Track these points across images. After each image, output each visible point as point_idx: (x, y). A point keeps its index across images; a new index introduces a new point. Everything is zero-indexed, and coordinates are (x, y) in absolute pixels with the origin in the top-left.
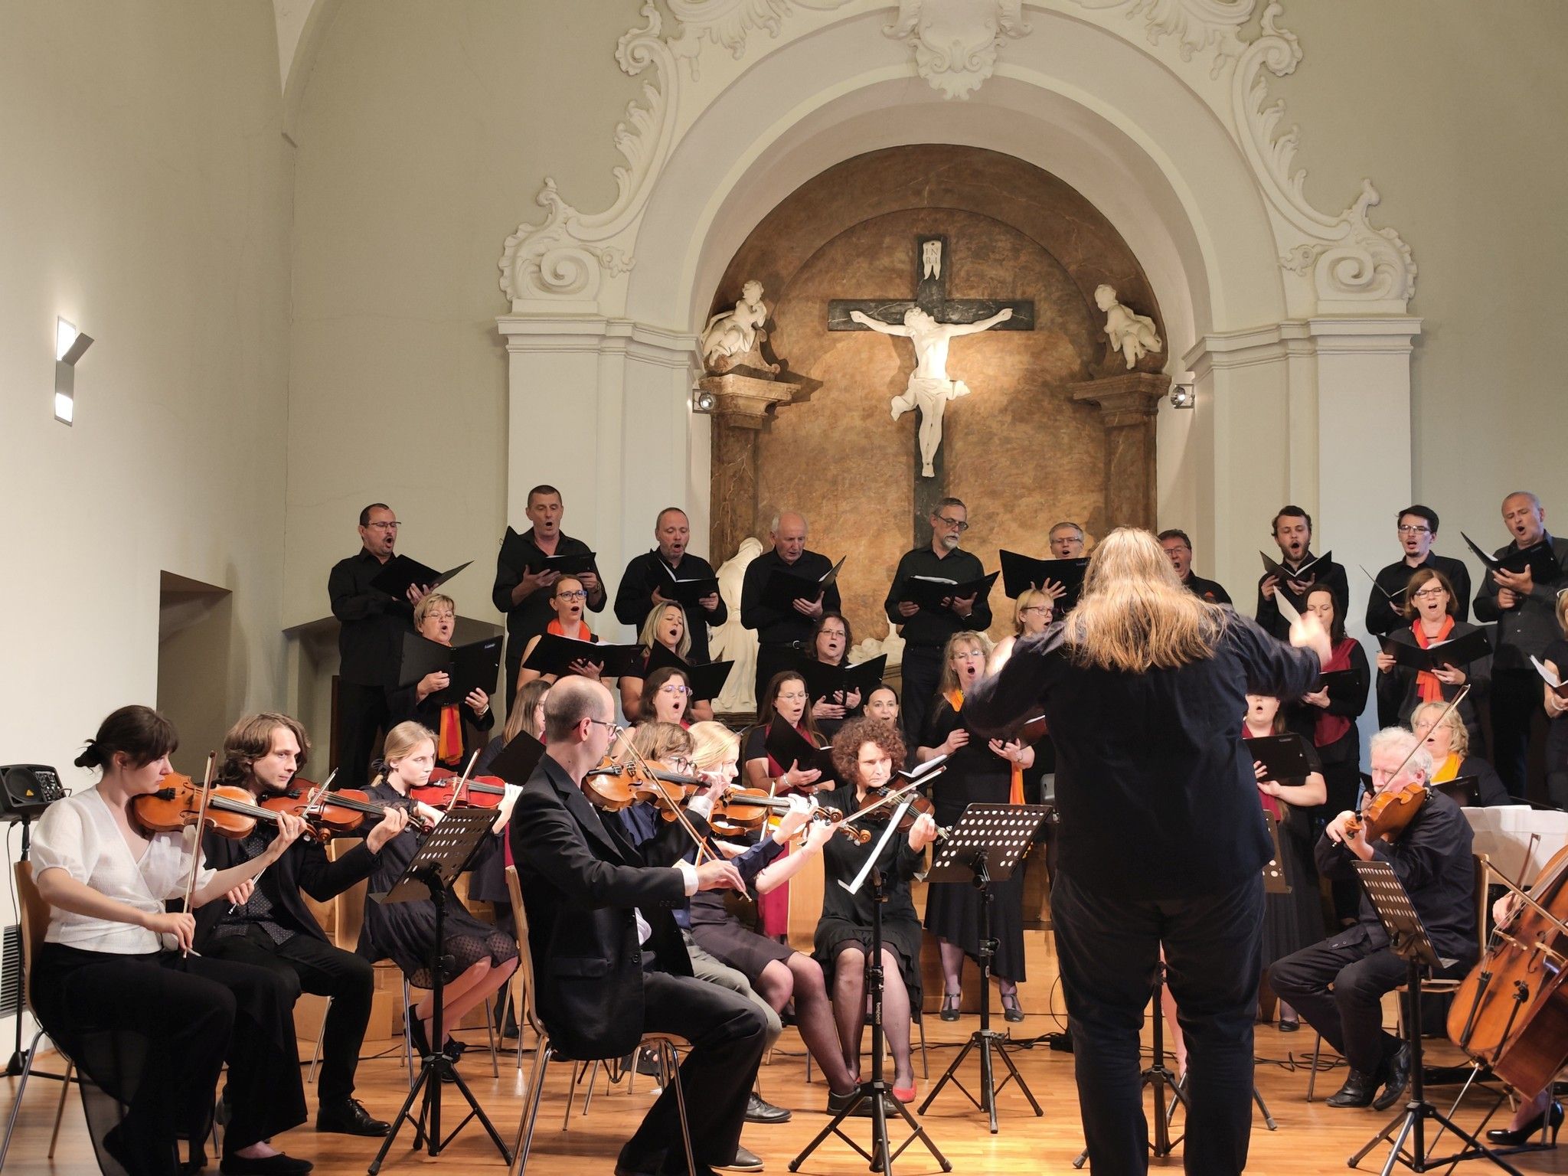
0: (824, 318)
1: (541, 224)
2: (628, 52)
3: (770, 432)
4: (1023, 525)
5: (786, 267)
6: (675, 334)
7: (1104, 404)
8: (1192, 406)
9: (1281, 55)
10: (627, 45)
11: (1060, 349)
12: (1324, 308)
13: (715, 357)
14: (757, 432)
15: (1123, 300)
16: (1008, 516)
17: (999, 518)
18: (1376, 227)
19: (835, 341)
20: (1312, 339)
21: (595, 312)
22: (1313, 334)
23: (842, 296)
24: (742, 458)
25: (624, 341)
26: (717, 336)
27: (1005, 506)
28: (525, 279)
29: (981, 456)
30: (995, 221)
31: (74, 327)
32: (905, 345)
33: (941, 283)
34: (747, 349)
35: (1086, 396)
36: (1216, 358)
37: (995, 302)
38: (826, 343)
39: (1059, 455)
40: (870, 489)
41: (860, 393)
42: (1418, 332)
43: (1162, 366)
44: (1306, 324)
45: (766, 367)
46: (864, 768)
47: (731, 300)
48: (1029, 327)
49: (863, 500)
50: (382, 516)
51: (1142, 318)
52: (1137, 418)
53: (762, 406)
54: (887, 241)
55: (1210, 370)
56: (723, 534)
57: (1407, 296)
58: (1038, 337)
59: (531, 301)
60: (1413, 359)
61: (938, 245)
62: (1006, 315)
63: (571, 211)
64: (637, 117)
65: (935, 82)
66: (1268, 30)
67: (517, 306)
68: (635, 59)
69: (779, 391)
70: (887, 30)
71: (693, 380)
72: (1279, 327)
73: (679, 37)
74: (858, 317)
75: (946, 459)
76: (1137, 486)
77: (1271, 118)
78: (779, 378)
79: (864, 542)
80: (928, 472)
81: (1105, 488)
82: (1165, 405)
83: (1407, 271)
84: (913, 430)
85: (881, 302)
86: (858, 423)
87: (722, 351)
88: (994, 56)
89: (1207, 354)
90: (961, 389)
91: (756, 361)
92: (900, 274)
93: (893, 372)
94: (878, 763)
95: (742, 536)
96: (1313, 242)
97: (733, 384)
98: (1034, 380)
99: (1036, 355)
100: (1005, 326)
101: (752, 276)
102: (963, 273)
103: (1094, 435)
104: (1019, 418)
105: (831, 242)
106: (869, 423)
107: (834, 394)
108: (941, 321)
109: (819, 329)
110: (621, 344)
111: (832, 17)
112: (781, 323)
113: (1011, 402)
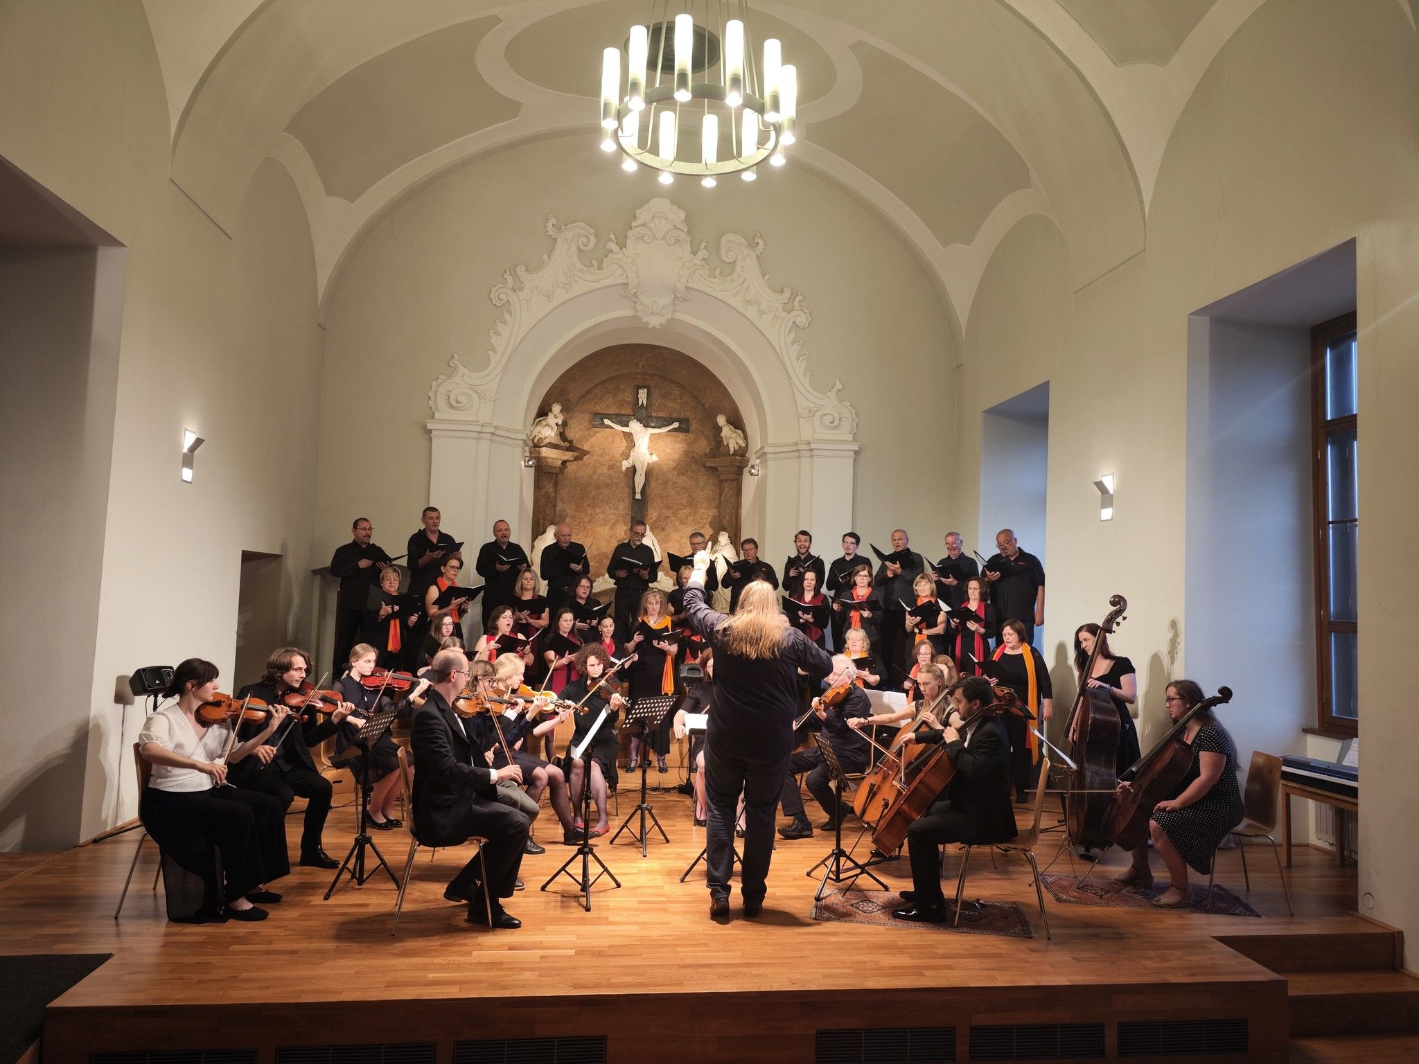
0: (591, 421)
1: (450, 376)
2: (497, 294)
3: (563, 474)
4: (681, 523)
5: (573, 396)
6: (516, 431)
7: (719, 469)
8: (758, 475)
9: (802, 319)
10: (496, 292)
11: (701, 442)
12: (817, 436)
13: (537, 438)
14: (557, 474)
15: (729, 422)
16: (674, 518)
17: (671, 519)
18: (841, 400)
19: (596, 432)
20: (811, 450)
21: (476, 420)
22: (812, 448)
23: (600, 412)
24: (549, 488)
25: (490, 434)
26: (539, 428)
27: (673, 513)
28: (441, 402)
29: (663, 490)
30: (672, 381)
31: (194, 433)
32: (629, 437)
33: (647, 408)
34: (553, 435)
35: (711, 465)
36: (769, 456)
37: (671, 418)
38: (591, 433)
39: (698, 491)
40: (610, 503)
41: (608, 458)
42: (858, 449)
43: (746, 453)
44: (809, 443)
45: (562, 444)
46: (589, 668)
47: (546, 411)
48: (687, 431)
49: (607, 508)
50: (364, 525)
51: (737, 430)
52: (734, 476)
53: (560, 462)
54: (622, 387)
55: (766, 460)
56: (539, 523)
57: (853, 432)
58: (691, 436)
59: (444, 413)
60: (855, 461)
61: (646, 390)
62: (676, 425)
63: (466, 371)
64: (500, 327)
65: (645, 319)
66: (797, 307)
67: (437, 415)
68: (499, 299)
69: (568, 456)
70: (622, 293)
71: (525, 451)
72: (797, 444)
73: (522, 290)
74: (607, 422)
75: (647, 491)
76: (732, 507)
77: (797, 348)
78: (568, 449)
79: (607, 528)
80: (638, 496)
81: (719, 507)
82: (746, 471)
83: (853, 421)
84: (632, 476)
85: (618, 415)
86: (606, 471)
87: (541, 436)
88: (673, 309)
89: (765, 454)
90: (655, 458)
91: (557, 441)
92: (628, 403)
93: (623, 449)
94: (596, 666)
95: (547, 525)
96: (813, 405)
97: (545, 452)
98: (688, 456)
99: (689, 444)
100: (675, 430)
101: (557, 401)
102: (657, 404)
103: (714, 482)
104: (681, 473)
105: (595, 386)
106: (611, 472)
107: (595, 458)
108: (646, 426)
109: (588, 426)
110: (489, 435)
111: (597, 286)
112: (570, 422)
113: (677, 465)
